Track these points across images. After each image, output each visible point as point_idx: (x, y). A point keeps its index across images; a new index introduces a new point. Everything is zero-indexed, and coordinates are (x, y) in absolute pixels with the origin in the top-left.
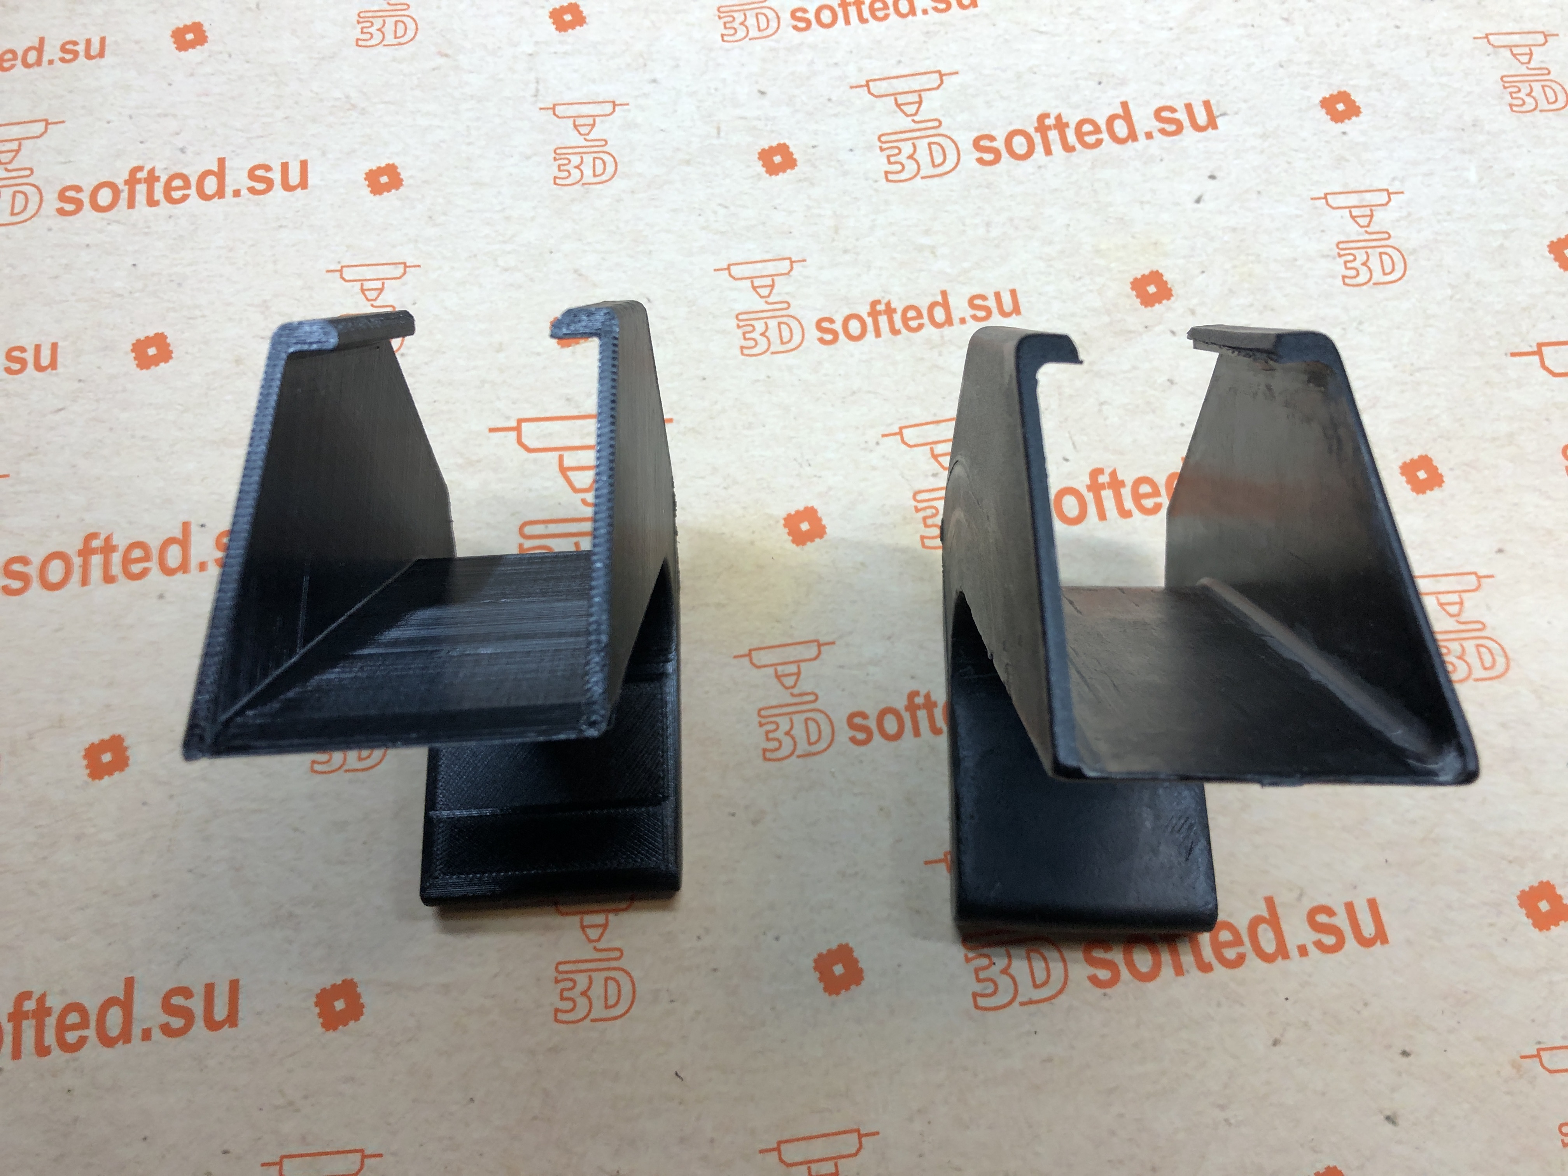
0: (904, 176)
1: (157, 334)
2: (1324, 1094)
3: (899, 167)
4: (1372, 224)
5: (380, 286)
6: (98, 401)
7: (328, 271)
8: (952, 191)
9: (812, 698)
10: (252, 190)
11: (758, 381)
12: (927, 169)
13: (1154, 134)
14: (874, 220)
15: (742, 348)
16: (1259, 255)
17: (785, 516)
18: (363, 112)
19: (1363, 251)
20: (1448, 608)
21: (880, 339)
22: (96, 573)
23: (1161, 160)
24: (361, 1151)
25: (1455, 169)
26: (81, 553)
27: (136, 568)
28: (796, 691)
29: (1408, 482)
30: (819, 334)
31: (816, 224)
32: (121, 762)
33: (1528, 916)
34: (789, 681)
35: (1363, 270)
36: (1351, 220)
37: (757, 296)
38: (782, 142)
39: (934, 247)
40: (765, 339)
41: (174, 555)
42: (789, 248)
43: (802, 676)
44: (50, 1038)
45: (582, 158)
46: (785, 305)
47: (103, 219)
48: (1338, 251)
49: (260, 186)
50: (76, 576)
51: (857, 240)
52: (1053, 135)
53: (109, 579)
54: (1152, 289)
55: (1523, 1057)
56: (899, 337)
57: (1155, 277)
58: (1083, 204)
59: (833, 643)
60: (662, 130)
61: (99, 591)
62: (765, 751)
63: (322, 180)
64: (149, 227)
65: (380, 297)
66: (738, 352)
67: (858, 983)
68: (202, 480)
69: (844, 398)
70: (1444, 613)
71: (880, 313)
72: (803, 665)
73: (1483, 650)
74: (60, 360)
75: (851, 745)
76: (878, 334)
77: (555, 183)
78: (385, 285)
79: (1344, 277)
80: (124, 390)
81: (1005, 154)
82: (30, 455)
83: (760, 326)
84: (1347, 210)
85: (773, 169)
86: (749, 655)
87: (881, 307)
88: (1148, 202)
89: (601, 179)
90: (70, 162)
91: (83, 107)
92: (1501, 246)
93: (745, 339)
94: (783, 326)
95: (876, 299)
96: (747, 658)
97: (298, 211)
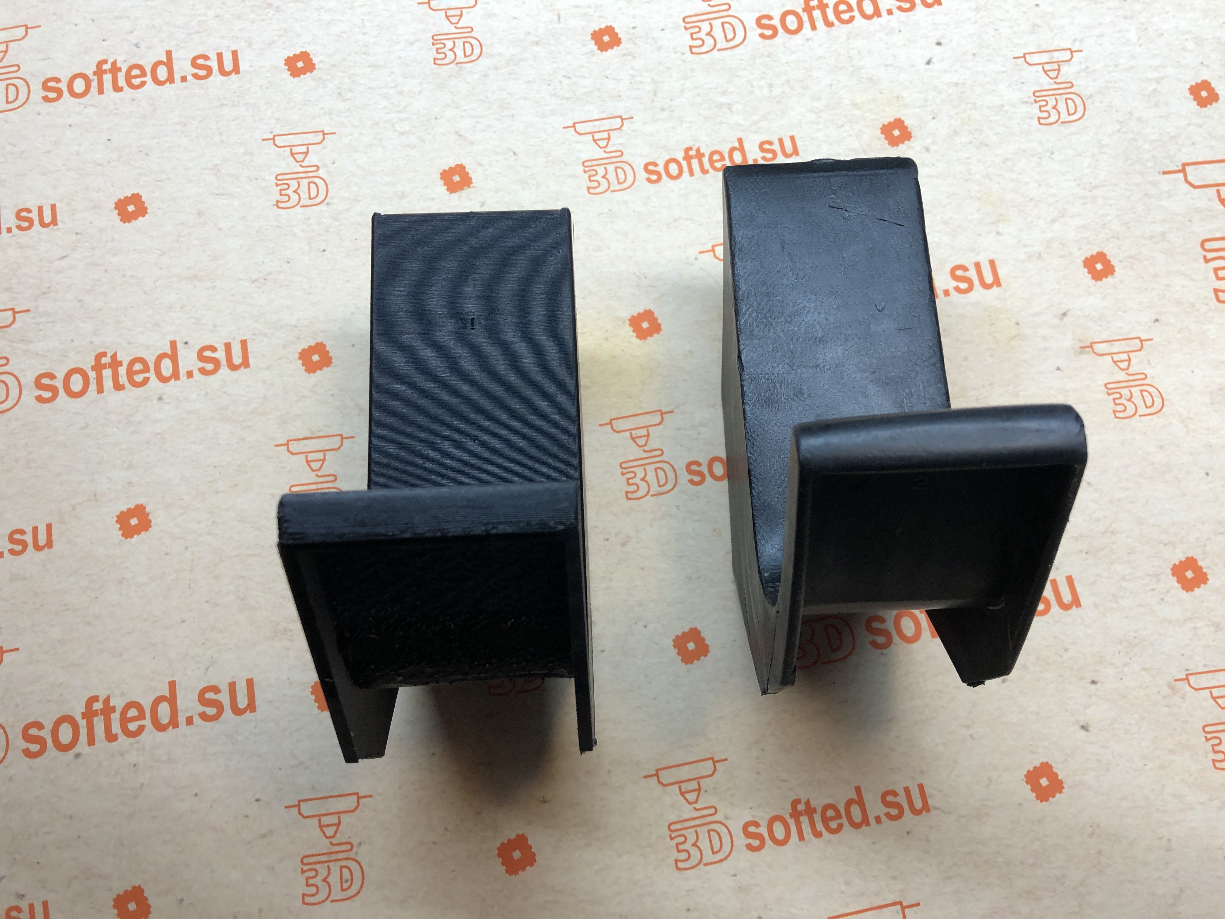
0: (704, 49)
1: (133, 195)
2: (1038, 714)
3: (700, 42)
4: (1059, 76)
5: (306, 151)
6: (93, 249)
7: (263, 140)
8: (742, 60)
9: (659, 452)
10: (195, 76)
11: (603, 213)
12: (721, 44)
13: (893, 11)
14: (683, 85)
15: (589, 188)
16: (975, 104)
17: (629, 317)
18: (278, 9)
19: (1053, 97)
20: (1119, 364)
21: (693, 178)
22: (108, 383)
23: (900, 31)
24: (357, 794)
25: (1120, 31)
26: (93, 368)
27: (139, 378)
28: (646, 448)
29: (1089, 272)
30: (647, 175)
31: (639, 89)
32: (145, 524)
33: (1178, 582)
34: (642, 441)
35: (1053, 112)
36: (1043, 73)
37: (597, 147)
38: (609, 25)
39: (730, 104)
40: (605, 181)
41: (167, 367)
42: (620, 108)
43: (650, 437)
44: (116, 728)
45: (454, 42)
46: (619, 154)
47: (80, 103)
48: (1034, 98)
49: (202, 73)
50: (93, 386)
51: (671, 100)
52: (817, 14)
53: (118, 387)
54: (896, 133)
55: (1176, 680)
56: (708, 175)
57: (899, 123)
58: (842, 68)
59: (672, 412)
60: (515, 18)
61: (112, 397)
62: (627, 492)
63: (251, 66)
64: (117, 109)
65: (306, 159)
66: (586, 192)
67: (706, 655)
68: (182, 308)
69: (669, 224)
70: (1117, 368)
71: (692, 157)
72: (650, 429)
73: (1145, 393)
74: (59, 218)
75: (690, 485)
76: (692, 174)
77: (435, 63)
78: (310, 150)
79: (1039, 118)
80: (113, 240)
81: (780, 30)
82: (44, 293)
83: (601, 171)
84: (1041, 66)
85: (603, 47)
86: (610, 423)
87: (692, 153)
88: (891, 65)
89: (471, 59)
90: (49, 58)
91: (54, 14)
92: (1155, 90)
93: (590, 181)
94: (619, 170)
95: (688, 146)
96: (609, 426)
97: (234, 93)
